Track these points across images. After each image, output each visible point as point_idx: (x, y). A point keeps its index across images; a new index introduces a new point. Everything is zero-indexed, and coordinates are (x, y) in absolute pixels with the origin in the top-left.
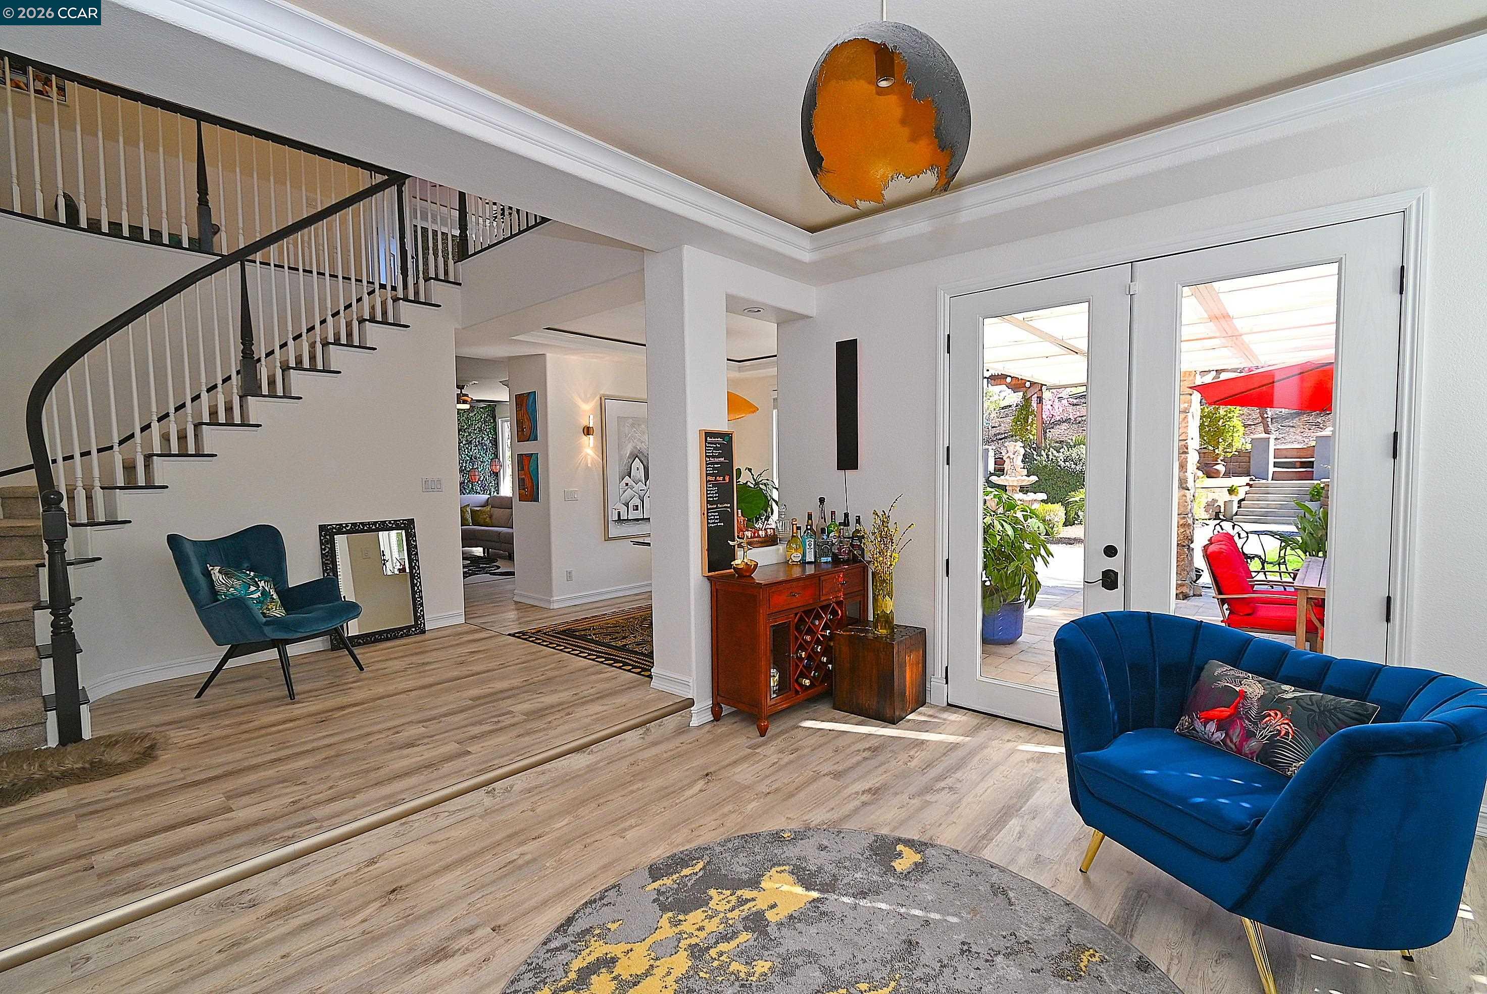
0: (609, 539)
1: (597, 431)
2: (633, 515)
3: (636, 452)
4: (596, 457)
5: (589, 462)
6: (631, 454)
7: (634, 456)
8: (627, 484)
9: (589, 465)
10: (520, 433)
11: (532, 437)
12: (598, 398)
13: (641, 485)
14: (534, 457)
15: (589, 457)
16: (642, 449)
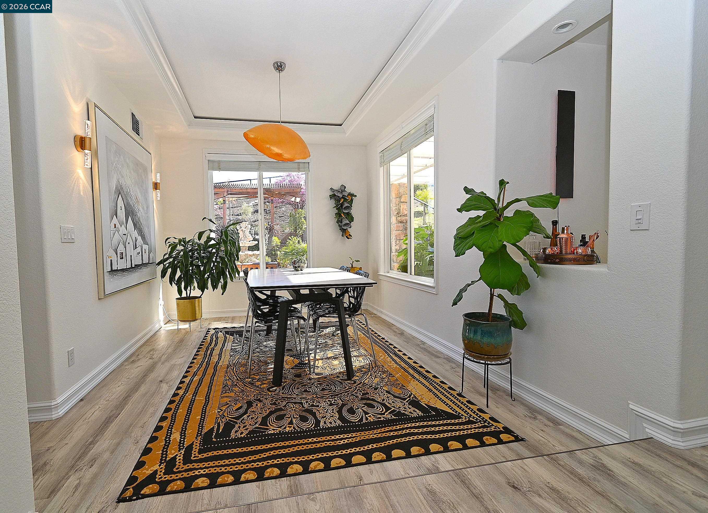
0: (104, 297)
2: (120, 264)
3: (119, 188)
5: (81, 187)
6: (116, 188)
7: (118, 192)
8: (115, 226)
9: (82, 193)
13: (124, 229)
15: (81, 181)
16: (123, 186)
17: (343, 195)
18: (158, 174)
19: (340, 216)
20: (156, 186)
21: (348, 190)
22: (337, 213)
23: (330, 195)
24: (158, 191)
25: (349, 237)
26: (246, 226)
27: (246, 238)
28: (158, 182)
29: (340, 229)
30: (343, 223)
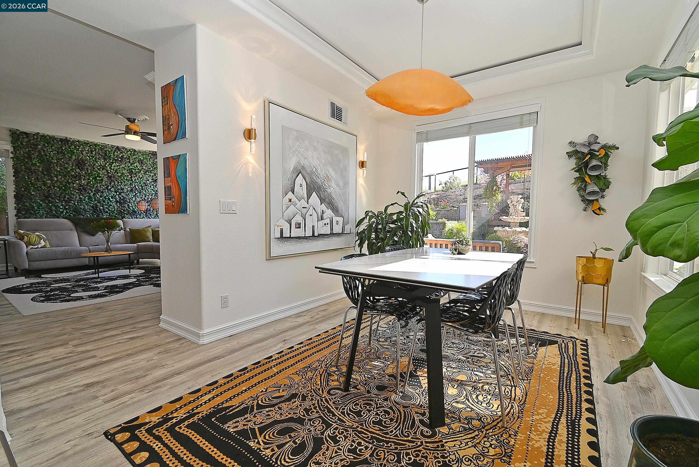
0: (270, 258)
1: (260, 133)
2: (296, 233)
3: (300, 168)
4: (257, 166)
5: (250, 170)
6: (295, 168)
7: (298, 172)
8: (290, 200)
9: (250, 175)
10: (166, 132)
11: (180, 134)
12: (261, 100)
13: (303, 203)
14: (181, 159)
15: (250, 165)
16: (306, 166)
17: (591, 150)
18: (365, 153)
19: (583, 180)
20: (362, 164)
21: (602, 141)
22: (577, 178)
23: (567, 153)
24: (364, 168)
25: (598, 211)
26: (518, 200)
27: (516, 213)
28: (365, 160)
29: (582, 201)
30: (587, 192)
